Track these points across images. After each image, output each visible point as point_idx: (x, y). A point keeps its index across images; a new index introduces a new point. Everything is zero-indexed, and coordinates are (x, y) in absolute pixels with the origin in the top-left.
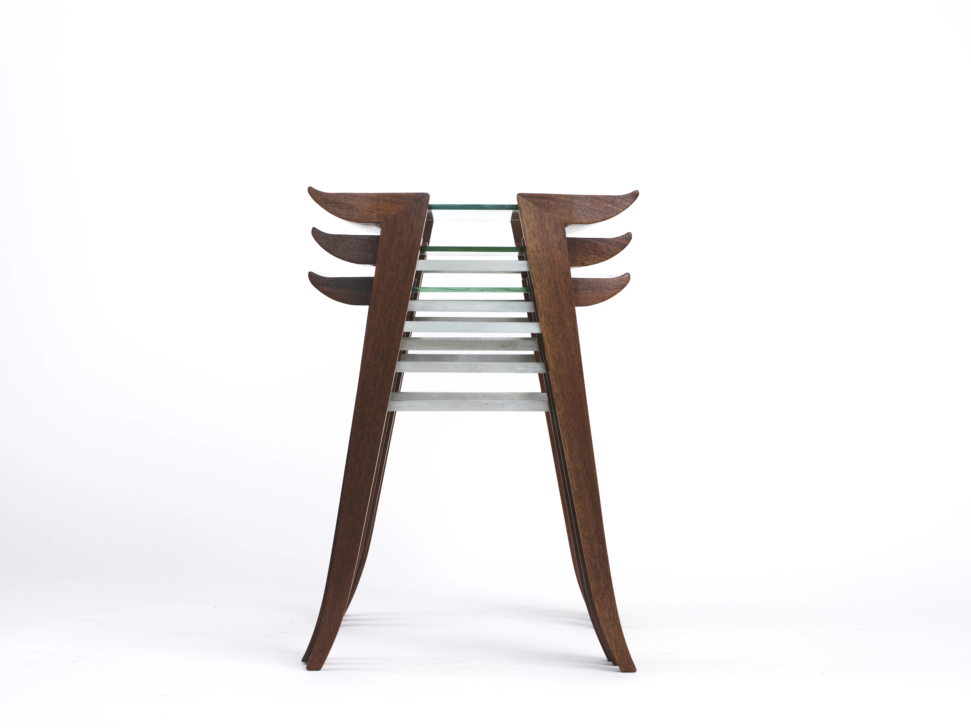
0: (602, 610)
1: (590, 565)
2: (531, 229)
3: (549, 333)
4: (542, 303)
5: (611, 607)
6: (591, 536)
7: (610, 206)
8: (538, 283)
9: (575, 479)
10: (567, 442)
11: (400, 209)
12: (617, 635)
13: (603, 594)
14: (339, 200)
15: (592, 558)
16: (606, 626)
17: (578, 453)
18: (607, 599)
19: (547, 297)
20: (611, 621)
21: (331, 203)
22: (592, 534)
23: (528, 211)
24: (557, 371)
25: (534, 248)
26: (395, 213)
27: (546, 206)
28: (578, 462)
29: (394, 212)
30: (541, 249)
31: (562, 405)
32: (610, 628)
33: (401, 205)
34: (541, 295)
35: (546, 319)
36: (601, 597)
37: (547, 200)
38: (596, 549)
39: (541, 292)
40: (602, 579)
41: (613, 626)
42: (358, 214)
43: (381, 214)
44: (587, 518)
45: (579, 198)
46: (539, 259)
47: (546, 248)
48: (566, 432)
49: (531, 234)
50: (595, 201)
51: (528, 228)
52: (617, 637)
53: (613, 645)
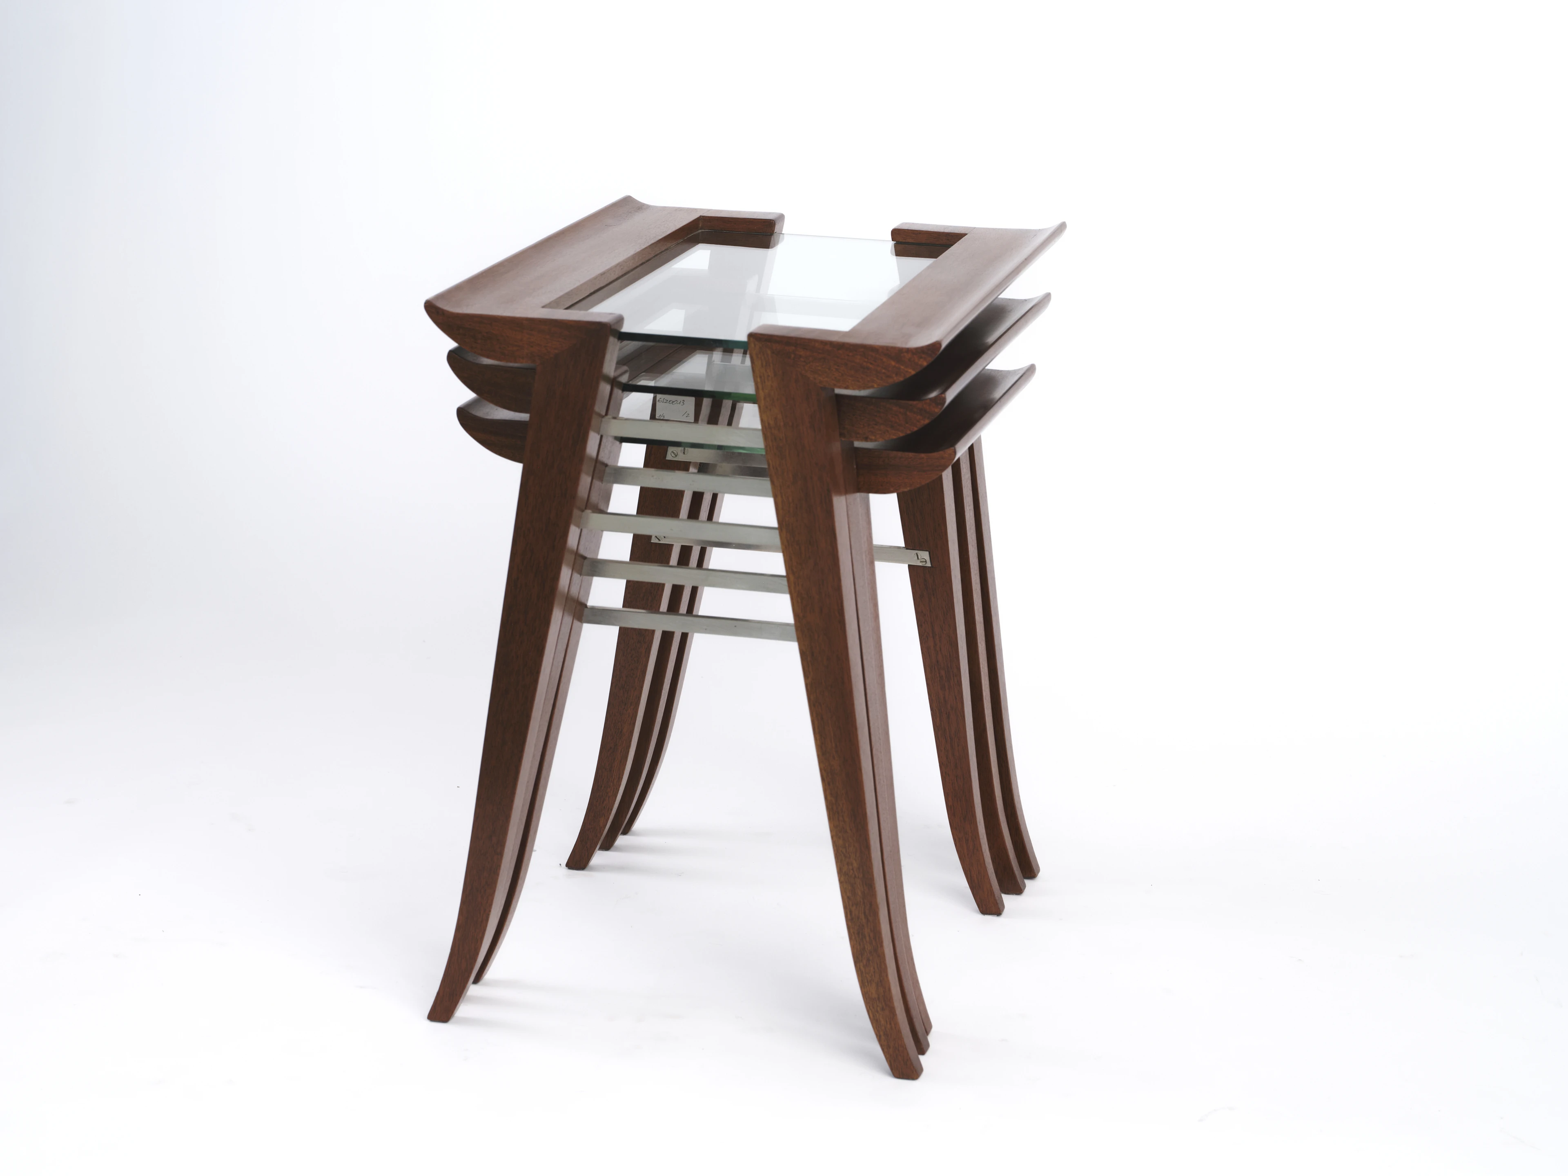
0: (866, 984)
2: (767, 391)
5: (881, 981)
6: (852, 871)
7: (893, 363)
11: (567, 345)
12: (888, 1023)
13: (868, 960)
14: (471, 325)
15: (853, 905)
16: (871, 1008)
18: (874, 968)
19: (791, 500)
21: (458, 328)
22: (853, 869)
23: (764, 364)
24: (804, 616)
25: (772, 423)
26: (558, 352)
27: (793, 356)
28: (834, 758)
29: (557, 349)
30: (782, 424)
31: (811, 670)
32: (877, 1012)
33: (567, 340)
34: (782, 497)
35: (788, 535)
36: (865, 963)
37: (793, 347)
38: (860, 893)
40: (868, 938)
41: (883, 1009)
42: (500, 348)
43: (534, 352)
44: (847, 845)
47: (791, 423)
49: (768, 399)
51: (763, 389)
52: (888, 1026)
53: (883, 1037)
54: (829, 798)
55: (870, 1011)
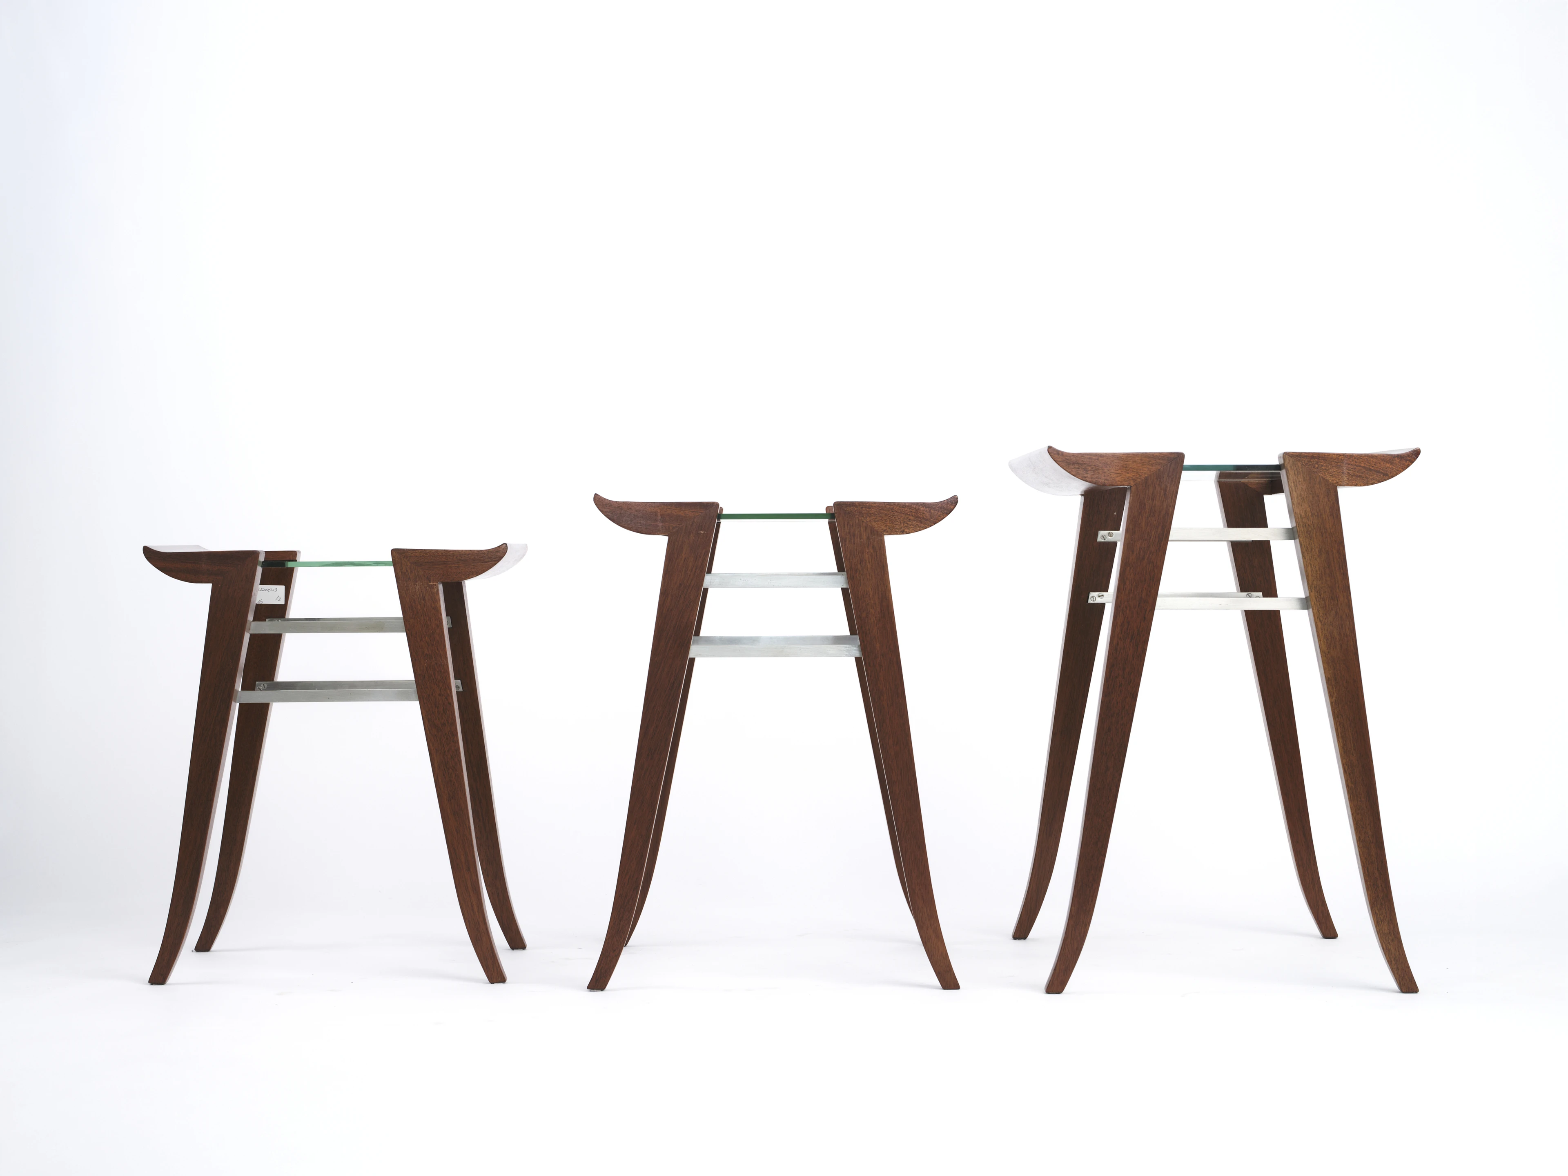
0: (1380, 923)
1: (1366, 872)
2: (1299, 492)
3: (1320, 609)
4: (1312, 576)
5: (1391, 920)
6: (1367, 839)
7: (1388, 465)
8: (1307, 553)
9: (1350, 774)
10: (1341, 733)
11: (1152, 470)
12: (1397, 950)
13: (1381, 904)
14: (1082, 461)
15: (1369, 867)
16: (1384, 940)
17: (1352, 745)
18: (1386, 910)
19: (1317, 568)
20: (1390, 935)
21: (1074, 464)
22: (1368, 837)
23: (1296, 473)
24: (1329, 652)
25: (1303, 514)
26: (1146, 475)
27: (1317, 466)
28: (1353, 755)
29: (1145, 473)
30: (1310, 514)
31: (1335, 691)
32: (1389, 943)
33: (1152, 466)
34: (1311, 567)
35: (1316, 594)
36: (1379, 908)
37: (1316, 460)
38: (1374, 854)
39: (1311, 564)
40: (1381, 888)
41: (1393, 941)
42: (1105, 476)
43: (1129, 477)
44: (1364, 819)
45: (1354, 458)
46: (1309, 526)
47: (1316, 514)
48: (1339, 722)
49: (1300, 498)
50: (1372, 460)
51: (1296, 491)
52: (1397, 953)
53: (1393, 962)
54: (1350, 785)
55: (1384, 944)
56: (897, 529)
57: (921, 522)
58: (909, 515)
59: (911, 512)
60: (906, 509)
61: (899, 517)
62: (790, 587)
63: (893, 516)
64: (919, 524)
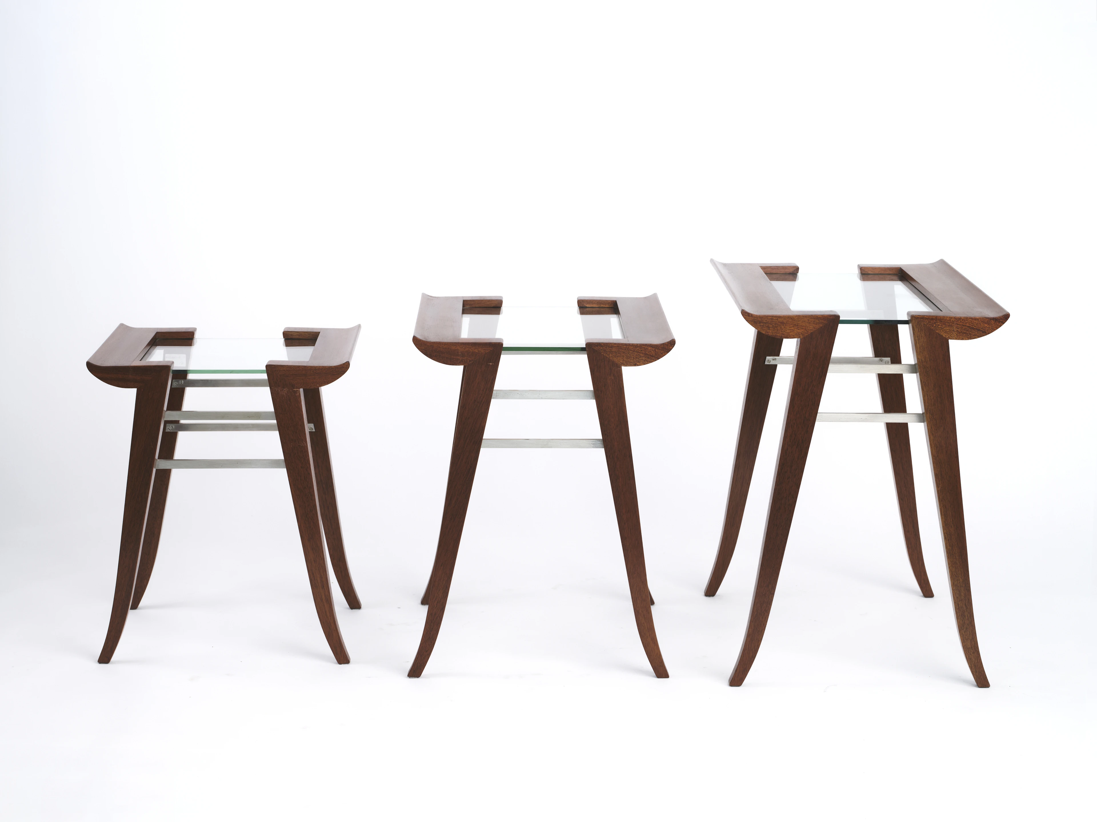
0: (965, 641)
1: (957, 606)
2: (921, 344)
3: (933, 426)
4: (928, 403)
5: (973, 639)
6: (959, 584)
7: (986, 325)
8: (925, 387)
9: (948, 540)
10: (944, 512)
11: (816, 327)
12: (976, 660)
13: (967, 628)
14: (766, 321)
15: (959, 601)
17: (951, 520)
18: (969, 632)
19: (932, 397)
20: (972, 649)
21: (760, 322)
22: (960, 583)
23: (920, 330)
24: (937, 456)
25: (923, 359)
26: (812, 331)
27: (935, 325)
28: (951, 527)
29: (811, 330)
30: (928, 360)
31: (940, 483)
32: (971, 654)
33: (816, 325)
34: (927, 396)
35: (930, 415)
37: (935, 321)
38: (963, 594)
39: (927, 395)
40: (967, 617)
41: (974, 653)
42: (782, 331)
43: (800, 332)
44: (957, 571)
45: (962, 320)
46: (927, 367)
47: (933, 359)
48: (943, 504)
49: (922, 348)
50: (974, 321)
51: (919, 343)
52: (976, 661)
53: (973, 667)
54: (948, 547)
55: (967, 655)
56: (631, 362)
57: (648, 358)
58: (640, 353)
59: (642, 350)
60: (638, 348)
61: (633, 354)
62: (553, 399)
63: (628, 353)
64: (647, 359)
